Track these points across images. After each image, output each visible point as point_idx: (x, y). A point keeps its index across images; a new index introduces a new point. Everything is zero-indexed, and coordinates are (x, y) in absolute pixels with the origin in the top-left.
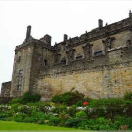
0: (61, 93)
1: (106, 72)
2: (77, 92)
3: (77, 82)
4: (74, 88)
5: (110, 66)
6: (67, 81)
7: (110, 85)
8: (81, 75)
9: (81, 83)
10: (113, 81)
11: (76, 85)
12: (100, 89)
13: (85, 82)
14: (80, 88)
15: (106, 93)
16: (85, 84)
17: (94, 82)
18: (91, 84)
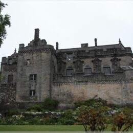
0: (83, 100)
1: (123, 85)
2: (99, 98)
3: (99, 91)
4: (96, 96)
5: (126, 81)
7: (127, 94)
8: (103, 85)
9: (103, 91)
10: (129, 91)
11: (99, 93)
12: (120, 97)
13: (107, 91)
14: (102, 95)
15: (124, 100)
16: (107, 93)
17: (115, 92)
18: (112, 93)
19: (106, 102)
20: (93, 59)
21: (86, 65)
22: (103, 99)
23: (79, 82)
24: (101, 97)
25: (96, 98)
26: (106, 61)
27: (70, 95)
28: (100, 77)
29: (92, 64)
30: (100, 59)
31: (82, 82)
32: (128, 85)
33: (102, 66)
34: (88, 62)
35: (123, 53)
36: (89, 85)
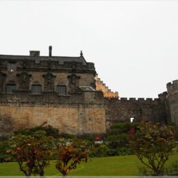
0: (27, 127)
1: (81, 109)
2: (49, 126)
3: (50, 116)
4: (45, 123)
5: (85, 105)
6: (35, 113)
7: (84, 122)
8: (55, 109)
9: (55, 117)
10: (87, 118)
11: (49, 119)
12: (76, 125)
13: (59, 118)
14: (53, 122)
15: (81, 129)
16: (60, 119)
17: (69, 118)
18: (66, 120)
19: (57, 131)
20: (45, 73)
21: (34, 80)
22: (54, 127)
23: (23, 103)
24: (51, 125)
25: (44, 126)
26: (61, 77)
27: (9, 121)
28: (52, 98)
29: (43, 79)
30: (54, 74)
31: (27, 103)
32: (87, 110)
33: (56, 84)
34: (37, 77)
35: (84, 69)
36: (36, 108)
